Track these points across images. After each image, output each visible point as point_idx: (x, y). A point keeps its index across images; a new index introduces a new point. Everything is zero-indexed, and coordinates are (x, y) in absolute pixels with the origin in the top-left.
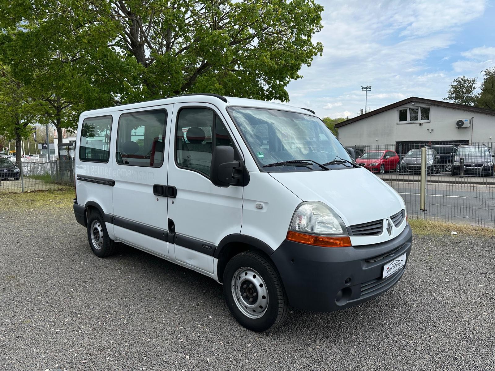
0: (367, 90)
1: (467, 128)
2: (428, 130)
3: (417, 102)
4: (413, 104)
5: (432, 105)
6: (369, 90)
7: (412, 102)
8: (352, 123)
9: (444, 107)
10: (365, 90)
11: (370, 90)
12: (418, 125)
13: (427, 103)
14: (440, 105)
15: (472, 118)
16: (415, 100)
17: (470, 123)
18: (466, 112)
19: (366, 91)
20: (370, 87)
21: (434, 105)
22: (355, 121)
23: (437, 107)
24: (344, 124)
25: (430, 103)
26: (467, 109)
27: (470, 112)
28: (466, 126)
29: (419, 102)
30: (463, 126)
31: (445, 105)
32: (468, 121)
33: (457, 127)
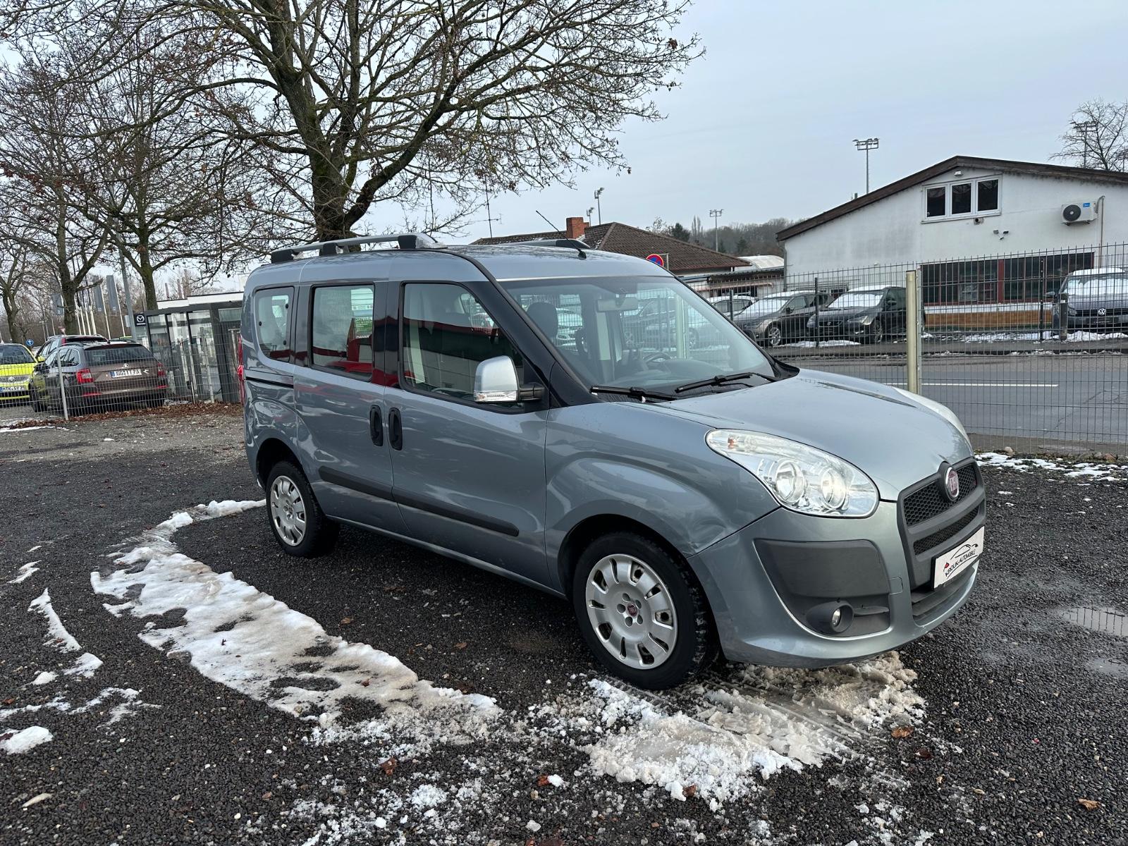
0: (869, 147)
1: (1088, 222)
2: (996, 232)
3: (969, 168)
4: (959, 173)
5: (1003, 172)
6: (873, 146)
7: (957, 168)
8: (818, 228)
9: (1033, 175)
10: (865, 147)
11: (876, 146)
12: (972, 221)
13: (992, 170)
14: (1024, 171)
15: (1102, 198)
16: (962, 165)
17: (1097, 211)
18: (1085, 184)
19: (867, 149)
20: (876, 139)
21: (1009, 173)
22: (825, 222)
23: (1016, 177)
24: (800, 229)
25: (998, 168)
26: (1089, 178)
27: (1096, 185)
28: (1086, 219)
29: (974, 169)
30: (1078, 220)
31: (1035, 171)
32: (1092, 206)
33: (1066, 221)
